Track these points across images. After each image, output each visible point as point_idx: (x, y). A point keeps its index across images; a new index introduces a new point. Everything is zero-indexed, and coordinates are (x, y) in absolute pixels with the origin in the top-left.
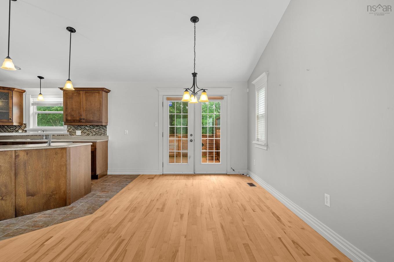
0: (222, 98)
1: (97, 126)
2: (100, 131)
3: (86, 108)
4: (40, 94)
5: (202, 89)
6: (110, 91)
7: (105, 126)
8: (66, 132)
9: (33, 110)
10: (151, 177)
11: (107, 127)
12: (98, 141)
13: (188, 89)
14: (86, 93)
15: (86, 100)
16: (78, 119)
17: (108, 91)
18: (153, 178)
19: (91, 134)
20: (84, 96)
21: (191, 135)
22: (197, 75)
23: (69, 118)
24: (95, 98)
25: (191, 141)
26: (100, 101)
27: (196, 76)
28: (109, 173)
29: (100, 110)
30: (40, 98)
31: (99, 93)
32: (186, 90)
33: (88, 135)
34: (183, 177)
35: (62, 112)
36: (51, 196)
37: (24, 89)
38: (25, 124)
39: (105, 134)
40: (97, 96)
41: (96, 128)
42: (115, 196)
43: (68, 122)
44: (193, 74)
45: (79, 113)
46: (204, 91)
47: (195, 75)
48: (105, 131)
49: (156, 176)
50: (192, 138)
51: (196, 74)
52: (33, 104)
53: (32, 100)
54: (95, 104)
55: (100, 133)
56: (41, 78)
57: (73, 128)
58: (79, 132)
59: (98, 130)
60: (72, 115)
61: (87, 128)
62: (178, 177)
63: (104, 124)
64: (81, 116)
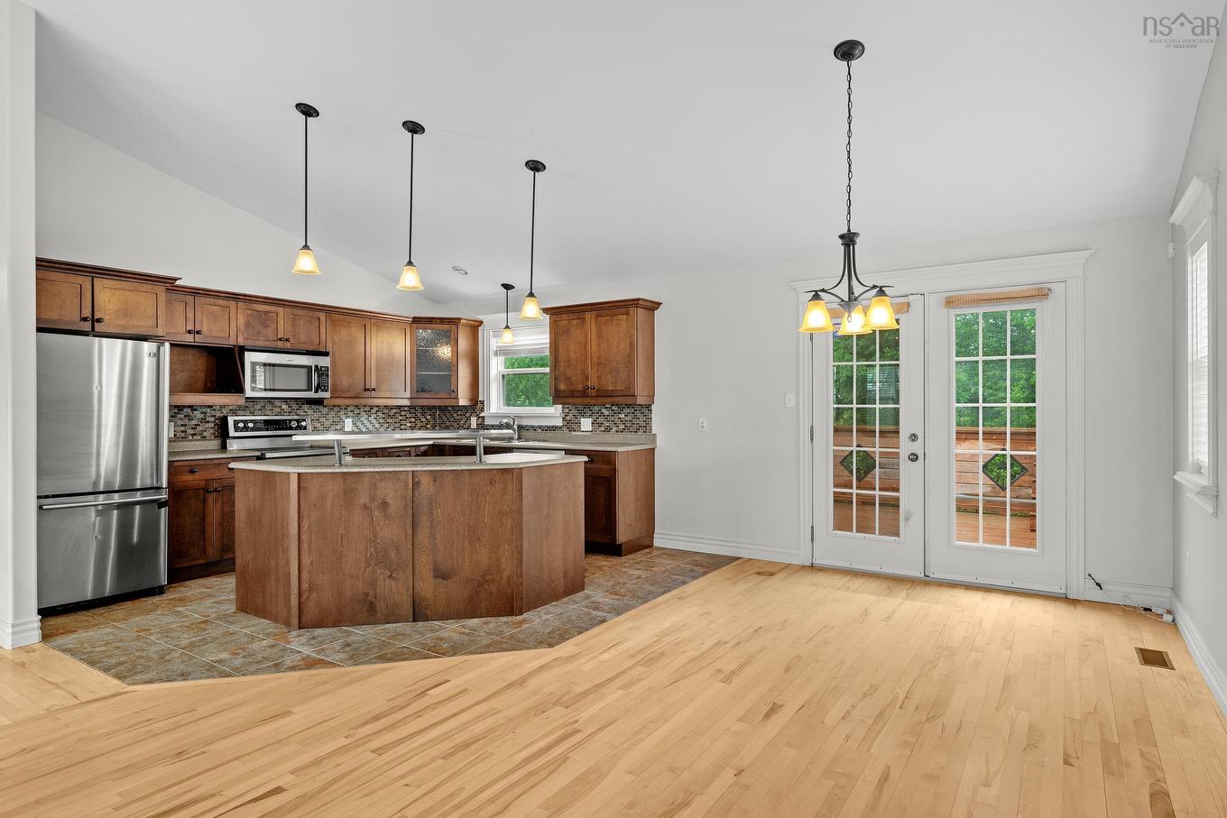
0: (1042, 294)
1: (628, 406)
2: (635, 421)
3: (599, 358)
4: (507, 327)
5: (875, 287)
6: (660, 304)
7: (648, 407)
8: (559, 423)
9: (495, 368)
10: (767, 571)
11: (654, 407)
12: (620, 449)
13: (823, 290)
14: (597, 316)
15: (599, 336)
16: (580, 387)
17: (653, 306)
18: (772, 574)
19: (614, 429)
20: (593, 325)
21: (914, 437)
22: (858, 240)
23: (562, 387)
24: (617, 330)
25: (914, 458)
26: (631, 336)
27: (854, 245)
28: (657, 543)
29: (630, 363)
30: (507, 338)
31: (628, 314)
32: (816, 297)
33: (608, 430)
34: (873, 585)
35: (547, 370)
36: (480, 585)
37: (481, 318)
38: (482, 402)
39: (646, 427)
40: (624, 323)
41: (626, 410)
42: (633, 612)
43: (559, 397)
44: (842, 237)
45: (583, 371)
46: (881, 292)
47: (849, 240)
48: (648, 420)
49: (788, 566)
50: (917, 447)
51: (856, 234)
52: (496, 354)
53: (494, 344)
54: (618, 347)
55: (635, 427)
56: (507, 287)
57: (574, 412)
58: (586, 423)
59: (629, 418)
60: (568, 379)
61: (606, 413)
62: (859, 582)
63: (640, 401)
64: (587, 379)
